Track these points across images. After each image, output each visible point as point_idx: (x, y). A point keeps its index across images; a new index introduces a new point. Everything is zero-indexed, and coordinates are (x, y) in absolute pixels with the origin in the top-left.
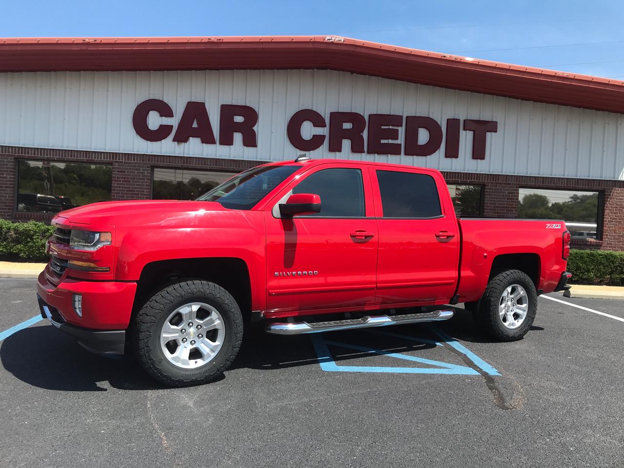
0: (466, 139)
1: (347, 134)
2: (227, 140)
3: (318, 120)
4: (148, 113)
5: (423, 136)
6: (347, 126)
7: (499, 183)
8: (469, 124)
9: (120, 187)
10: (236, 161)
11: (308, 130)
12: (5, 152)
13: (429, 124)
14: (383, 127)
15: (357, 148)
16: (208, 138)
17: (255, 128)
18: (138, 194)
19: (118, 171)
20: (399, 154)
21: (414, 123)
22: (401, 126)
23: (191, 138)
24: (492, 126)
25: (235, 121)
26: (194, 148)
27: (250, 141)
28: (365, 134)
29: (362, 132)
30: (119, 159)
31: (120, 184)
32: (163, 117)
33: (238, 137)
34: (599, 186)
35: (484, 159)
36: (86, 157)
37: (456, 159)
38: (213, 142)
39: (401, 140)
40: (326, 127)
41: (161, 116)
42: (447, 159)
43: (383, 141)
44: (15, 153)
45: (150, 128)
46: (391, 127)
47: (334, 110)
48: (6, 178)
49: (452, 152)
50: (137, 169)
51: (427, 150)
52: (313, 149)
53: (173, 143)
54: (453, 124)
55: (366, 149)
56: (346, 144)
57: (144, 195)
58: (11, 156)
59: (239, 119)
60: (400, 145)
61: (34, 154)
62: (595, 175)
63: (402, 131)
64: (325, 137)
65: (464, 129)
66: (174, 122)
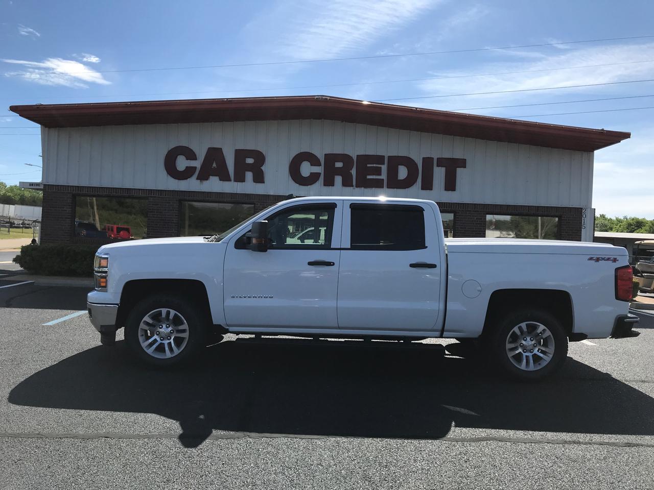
0: (439, 174)
1: (339, 172)
2: (240, 178)
3: (314, 160)
4: (177, 157)
5: (403, 173)
6: (339, 165)
7: (468, 211)
8: (441, 162)
9: (154, 217)
10: (248, 195)
11: (306, 169)
12: (66, 190)
13: (408, 162)
14: (368, 165)
15: (347, 183)
16: (225, 177)
17: (263, 168)
18: (169, 223)
19: (153, 204)
20: (383, 187)
21: (395, 162)
22: (384, 164)
23: (211, 177)
24: (462, 163)
25: (247, 162)
26: (214, 185)
27: (259, 178)
28: (354, 172)
29: (351, 169)
30: (154, 194)
31: (154, 215)
32: (189, 161)
33: (249, 175)
34: (556, 212)
35: (455, 190)
36: (127, 193)
37: (430, 191)
38: (229, 180)
39: (384, 176)
40: (321, 165)
41: (187, 159)
42: (423, 191)
43: (369, 177)
44: (73, 191)
45: (178, 169)
46: (375, 165)
47: (328, 151)
48: (66, 210)
49: (427, 185)
50: (167, 203)
51: (406, 184)
52: (311, 184)
53: (197, 181)
54: (428, 162)
55: (354, 183)
56: (338, 180)
57: (173, 223)
58: (70, 193)
59: (250, 161)
60: (383, 180)
61: (88, 191)
62: (553, 202)
63: (384, 168)
64: (319, 174)
65: (438, 166)
66: (197, 164)
